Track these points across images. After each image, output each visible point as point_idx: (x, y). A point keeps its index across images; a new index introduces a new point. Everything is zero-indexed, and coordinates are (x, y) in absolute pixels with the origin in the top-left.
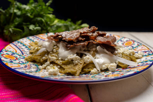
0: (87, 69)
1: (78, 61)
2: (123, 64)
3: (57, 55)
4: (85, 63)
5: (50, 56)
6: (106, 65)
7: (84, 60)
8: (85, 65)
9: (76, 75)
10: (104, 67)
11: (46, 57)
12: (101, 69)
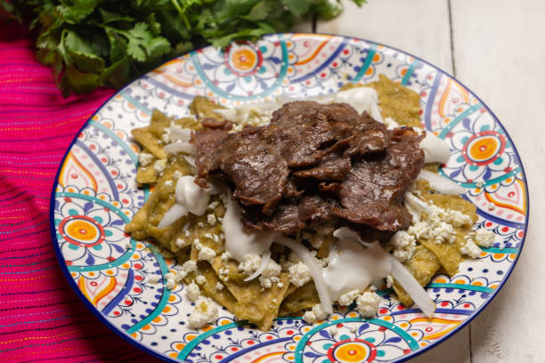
0: (294, 302)
1: (273, 278)
2: (406, 293)
3: (216, 238)
4: (291, 285)
5: (197, 241)
6: (352, 293)
7: (290, 278)
8: (292, 290)
9: (263, 328)
10: (345, 300)
11: (187, 238)
12: (337, 302)
